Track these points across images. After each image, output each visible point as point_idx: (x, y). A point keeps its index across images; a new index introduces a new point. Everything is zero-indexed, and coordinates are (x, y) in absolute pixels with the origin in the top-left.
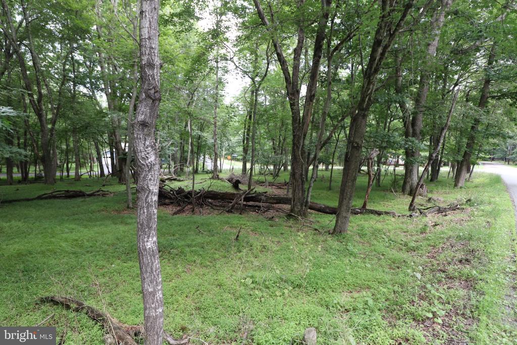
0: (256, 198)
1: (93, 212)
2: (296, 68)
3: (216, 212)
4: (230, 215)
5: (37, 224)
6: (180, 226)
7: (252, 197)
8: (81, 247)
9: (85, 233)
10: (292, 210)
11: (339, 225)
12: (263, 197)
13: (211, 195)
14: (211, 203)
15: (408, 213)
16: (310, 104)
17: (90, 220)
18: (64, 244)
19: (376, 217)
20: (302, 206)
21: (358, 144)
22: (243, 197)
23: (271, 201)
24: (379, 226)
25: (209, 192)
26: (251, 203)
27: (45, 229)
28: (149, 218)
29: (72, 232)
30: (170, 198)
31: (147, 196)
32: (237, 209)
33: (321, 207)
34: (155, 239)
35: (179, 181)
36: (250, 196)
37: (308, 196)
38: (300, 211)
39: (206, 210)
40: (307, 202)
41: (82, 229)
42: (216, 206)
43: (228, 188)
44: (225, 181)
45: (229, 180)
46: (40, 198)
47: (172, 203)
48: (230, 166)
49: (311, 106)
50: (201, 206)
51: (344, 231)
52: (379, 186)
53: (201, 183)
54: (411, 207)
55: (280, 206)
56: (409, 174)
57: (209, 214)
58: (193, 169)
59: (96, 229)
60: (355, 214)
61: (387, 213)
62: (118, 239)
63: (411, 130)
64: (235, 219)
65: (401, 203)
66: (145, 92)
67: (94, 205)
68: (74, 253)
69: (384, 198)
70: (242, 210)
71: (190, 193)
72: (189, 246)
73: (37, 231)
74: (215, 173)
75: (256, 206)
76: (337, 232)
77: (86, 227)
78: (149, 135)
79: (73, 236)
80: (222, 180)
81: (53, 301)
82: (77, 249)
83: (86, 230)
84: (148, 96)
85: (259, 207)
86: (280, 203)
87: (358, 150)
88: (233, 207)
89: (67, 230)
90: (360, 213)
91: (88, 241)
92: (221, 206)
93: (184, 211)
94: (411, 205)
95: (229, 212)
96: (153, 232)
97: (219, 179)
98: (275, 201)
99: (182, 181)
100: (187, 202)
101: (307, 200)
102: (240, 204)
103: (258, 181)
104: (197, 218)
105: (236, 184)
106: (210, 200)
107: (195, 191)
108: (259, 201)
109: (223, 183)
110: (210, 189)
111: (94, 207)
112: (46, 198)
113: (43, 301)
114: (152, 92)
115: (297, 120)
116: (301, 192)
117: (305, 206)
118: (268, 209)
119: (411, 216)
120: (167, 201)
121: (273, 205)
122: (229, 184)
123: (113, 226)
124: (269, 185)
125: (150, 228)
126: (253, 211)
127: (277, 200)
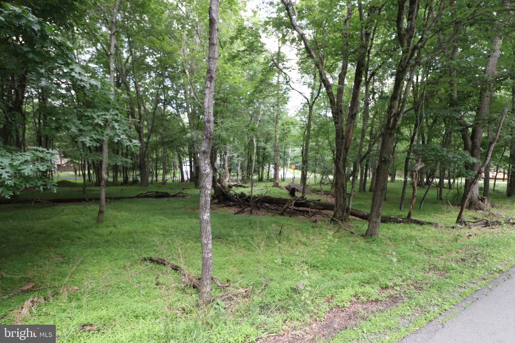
0: (306, 204)
1: (175, 208)
2: (340, 91)
3: (270, 214)
4: (282, 217)
5: (138, 214)
6: (238, 222)
7: (301, 203)
8: (167, 231)
9: (171, 223)
10: (334, 216)
11: (370, 229)
12: (312, 204)
13: (267, 200)
14: (267, 207)
15: (453, 225)
16: (351, 122)
17: (173, 214)
18: (156, 229)
19: (418, 227)
20: (343, 211)
22: (294, 202)
23: (319, 207)
24: (414, 233)
25: (266, 197)
26: (302, 209)
27: (143, 218)
29: (161, 221)
30: (234, 201)
32: (288, 213)
33: (364, 215)
35: (244, 187)
36: (300, 201)
37: (349, 204)
38: (341, 216)
39: (263, 212)
40: (348, 209)
41: (167, 220)
42: (271, 209)
43: (285, 195)
44: (283, 189)
45: (286, 188)
46: (138, 196)
47: (235, 205)
48: (291, 174)
49: (352, 123)
50: (259, 209)
51: (375, 234)
52: (441, 199)
53: (259, 190)
54: (459, 220)
55: (325, 212)
57: (264, 215)
58: (259, 177)
59: (177, 220)
60: (397, 222)
61: (430, 223)
62: (192, 228)
64: (284, 220)
65: (449, 216)
67: (176, 203)
68: (163, 235)
69: (437, 211)
70: (292, 214)
71: (249, 197)
72: (242, 236)
73: (138, 220)
74: (275, 181)
75: (306, 211)
76: (369, 235)
77: (170, 218)
78: (207, 158)
79: (162, 224)
80: (280, 187)
81: (151, 260)
82: (165, 233)
83: (170, 221)
84: (207, 137)
85: (308, 212)
86: (327, 209)
87: (386, 164)
88: (285, 210)
89: (157, 220)
90: (403, 221)
91: (172, 228)
92: (275, 210)
93: (244, 212)
94: (459, 218)
95: (282, 214)
96: (208, 211)
97: (278, 187)
98: (322, 208)
99: (247, 187)
100: (247, 204)
101: (348, 207)
102: (290, 209)
103: (314, 190)
104: (253, 217)
105: (292, 191)
106: (267, 205)
107: (255, 196)
108: (308, 207)
109: (281, 190)
110: (267, 195)
111: (176, 205)
112: (142, 197)
113: (145, 259)
114: (209, 135)
115: (339, 136)
116: (342, 200)
117: (347, 212)
118: (314, 214)
119: (453, 228)
120: (231, 203)
121: (321, 211)
122: (286, 192)
123: (189, 219)
124: (325, 194)
125: (206, 208)
126: (302, 215)
127: (324, 206)
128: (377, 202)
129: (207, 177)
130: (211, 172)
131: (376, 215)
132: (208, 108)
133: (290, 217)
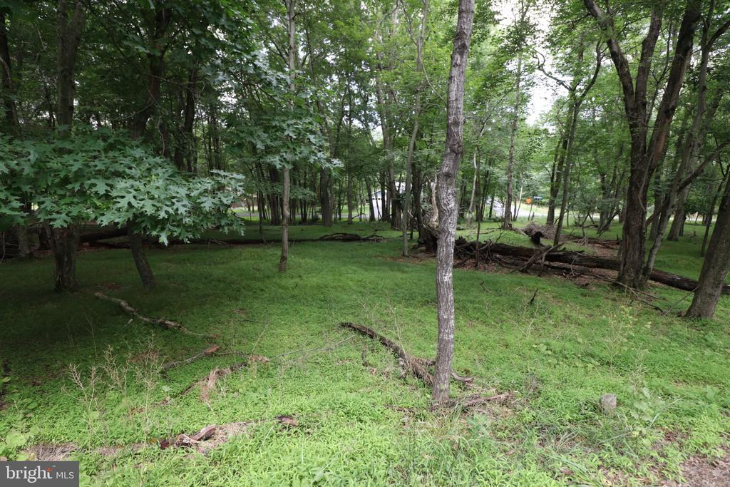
0: (566, 257)
1: (370, 257)
2: (644, 70)
3: (505, 270)
4: (524, 276)
5: (325, 263)
6: (461, 280)
7: (559, 256)
8: (364, 288)
9: (369, 276)
10: (620, 279)
11: (698, 306)
12: (575, 258)
13: (500, 250)
14: (500, 260)
16: (664, 122)
17: (369, 264)
18: (351, 283)
20: (637, 273)
22: (545, 254)
23: (588, 264)
25: (497, 246)
26: (556, 264)
27: (332, 267)
28: (448, 256)
29: (355, 274)
31: (447, 237)
32: (535, 270)
33: (673, 279)
34: (451, 274)
36: (556, 253)
37: (649, 261)
38: (633, 280)
39: (493, 266)
40: (647, 269)
41: (363, 272)
42: (506, 263)
43: (524, 241)
44: (520, 233)
45: (526, 232)
46: (322, 239)
48: (529, 213)
49: (666, 124)
50: (487, 261)
51: (707, 315)
53: (488, 233)
55: (603, 271)
57: (497, 271)
59: (375, 273)
62: (397, 285)
64: (531, 280)
66: (450, 148)
67: (371, 250)
68: (360, 292)
70: (542, 271)
71: (473, 244)
72: (471, 302)
73: (327, 270)
74: (507, 221)
75: (564, 268)
76: (693, 315)
77: (366, 270)
78: (451, 184)
79: (356, 277)
80: (516, 231)
81: (350, 326)
82: (361, 289)
83: (366, 273)
84: (453, 151)
85: (569, 270)
86: (602, 267)
88: (530, 265)
89: (350, 271)
91: (370, 283)
92: (513, 264)
93: (464, 266)
95: (524, 272)
96: (450, 269)
97: (512, 229)
98: (595, 264)
99: (463, 229)
100: (468, 255)
101: (648, 266)
102: (539, 264)
103: (570, 235)
104: (481, 274)
105: (536, 237)
106: (498, 256)
107: (480, 243)
108: (570, 262)
109: (516, 235)
110: (499, 242)
111: (371, 252)
112: (327, 240)
113: (343, 325)
114: (456, 146)
116: (637, 253)
117: (644, 274)
118: (582, 273)
121: (590, 270)
122: (527, 237)
123: (391, 273)
124: (589, 243)
125: (447, 265)
126: (558, 275)
127: (597, 262)
129: (449, 216)
130: (457, 208)
131: (714, 283)
132: (456, 100)
133: (539, 276)
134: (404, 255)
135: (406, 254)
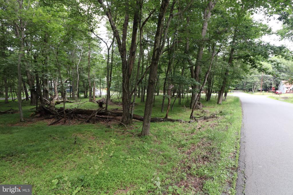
0: (105, 113)
2: (124, 36)
3: (79, 122)
4: (88, 124)
7: (103, 113)
10: (122, 121)
11: (143, 131)
12: (109, 112)
13: (79, 112)
15: (189, 120)
16: (132, 57)
19: (171, 123)
20: (128, 118)
21: (152, 81)
22: (96, 113)
23: (114, 115)
24: (170, 129)
25: (78, 110)
26: (103, 116)
30: (53, 114)
33: (141, 118)
35: (71, 102)
36: (101, 112)
37: (131, 112)
38: (126, 121)
39: (74, 121)
42: (82, 118)
43: (95, 107)
44: (95, 103)
45: (98, 102)
47: (53, 117)
48: (101, 92)
50: (72, 119)
51: (147, 134)
52: (180, 104)
53: (81, 104)
54: (191, 117)
56: (193, 98)
57: (74, 123)
58: (85, 95)
60: (160, 121)
61: (177, 120)
63: (194, 74)
65: (186, 114)
69: (180, 111)
70: (97, 120)
71: (66, 110)
76: (142, 135)
85: (106, 118)
86: (119, 116)
87: (153, 85)
88: (90, 119)
90: (163, 121)
93: (59, 123)
94: (191, 115)
95: (88, 122)
97: (92, 101)
98: (116, 115)
100: (62, 116)
101: (131, 114)
105: (101, 104)
106: (79, 115)
107: (70, 109)
108: (107, 115)
109: (93, 104)
115: (124, 67)
117: (130, 117)
119: (189, 122)
120: (51, 116)
121: (115, 117)
122: (97, 104)
124: (122, 104)
126: (102, 121)
127: (117, 114)
128: (147, 112)
131: (147, 121)
133: (94, 123)
134: (21, 121)
135: (23, 120)
